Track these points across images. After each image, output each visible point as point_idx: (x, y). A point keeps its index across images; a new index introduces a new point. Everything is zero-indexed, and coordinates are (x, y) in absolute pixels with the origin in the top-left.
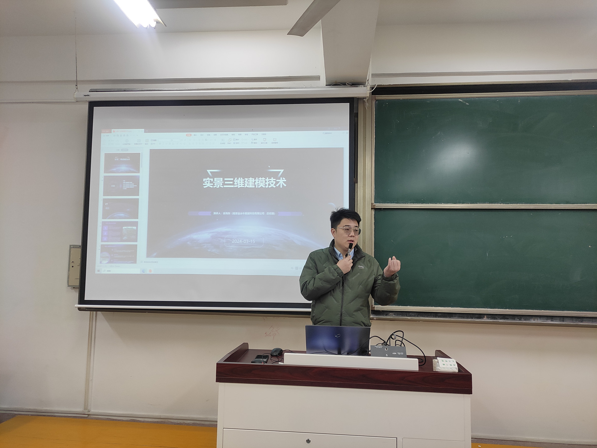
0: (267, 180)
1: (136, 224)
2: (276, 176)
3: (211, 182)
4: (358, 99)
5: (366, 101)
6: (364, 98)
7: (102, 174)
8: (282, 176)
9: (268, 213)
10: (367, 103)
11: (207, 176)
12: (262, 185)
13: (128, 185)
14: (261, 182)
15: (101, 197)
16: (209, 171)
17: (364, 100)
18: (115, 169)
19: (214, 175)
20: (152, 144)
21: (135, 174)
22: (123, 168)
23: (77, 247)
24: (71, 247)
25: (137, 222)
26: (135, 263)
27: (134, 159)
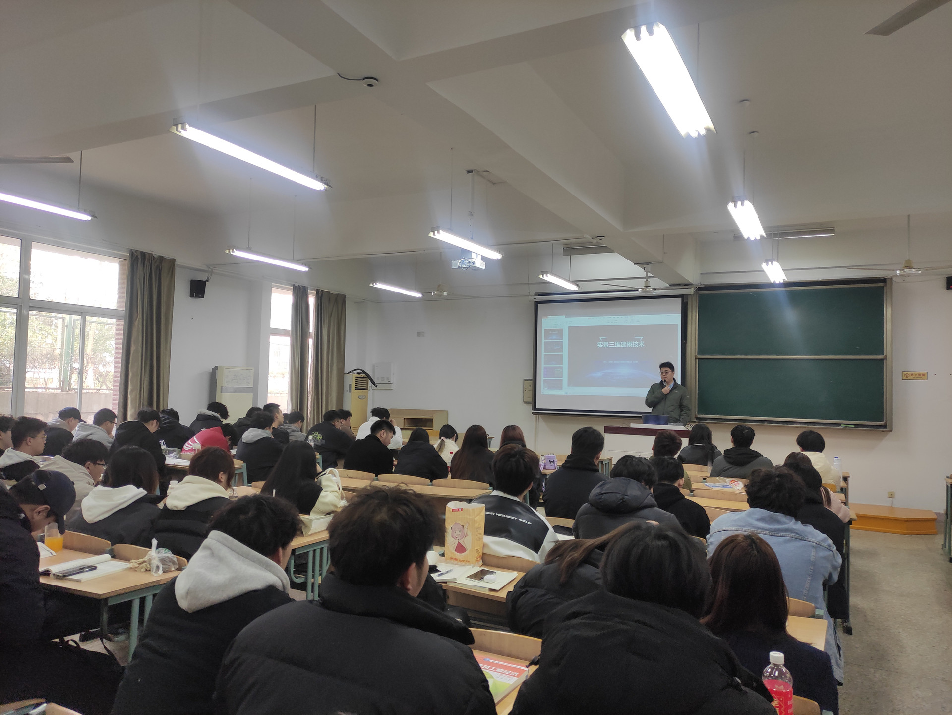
0: (634, 343)
1: (561, 368)
2: (638, 340)
3: (602, 344)
4: (687, 295)
6: (690, 294)
7: (543, 341)
8: (642, 340)
9: (634, 362)
10: (692, 297)
11: (600, 341)
12: (630, 346)
13: (557, 347)
14: (630, 344)
15: (543, 353)
16: (601, 338)
18: (550, 338)
19: (604, 341)
20: (569, 324)
21: (561, 341)
22: (554, 337)
23: (529, 380)
24: (525, 380)
25: (562, 367)
26: (562, 389)
27: (560, 332)
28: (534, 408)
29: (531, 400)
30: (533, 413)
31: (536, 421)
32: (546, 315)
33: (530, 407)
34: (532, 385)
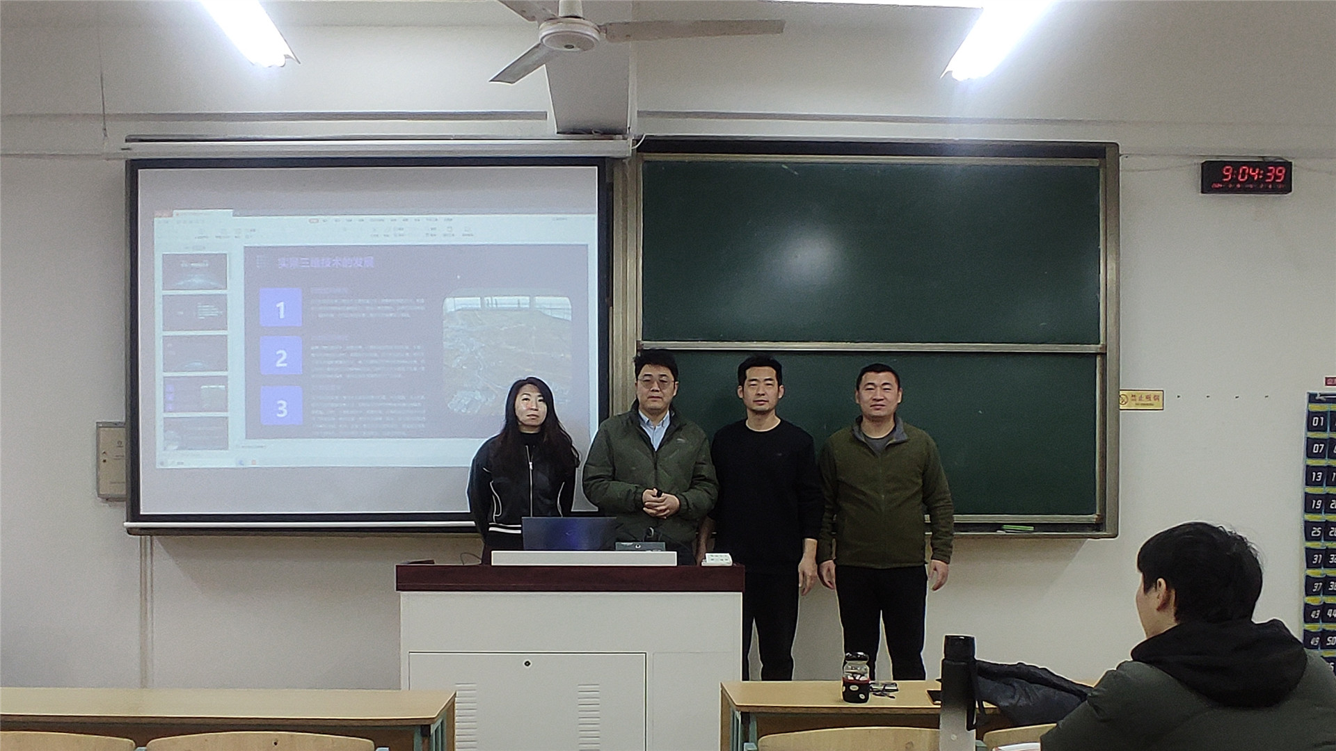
1: (224, 380)
4: (614, 160)
5: (627, 163)
6: (622, 159)
7: (159, 292)
10: (628, 167)
13: (208, 311)
15: (160, 333)
17: (624, 161)
18: (182, 283)
20: (247, 237)
21: (219, 292)
22: (197, 280)
23: (116, 425)
24: (100, 426)
25: (226, 377)
26: (226, 448)
27: (217, 265)
28: (134, 514)
29: (122, 490)
30: (130, 531)
31: (143, 555)
32: (169, 208)
33: (121, 511)
34: (123, 441)
